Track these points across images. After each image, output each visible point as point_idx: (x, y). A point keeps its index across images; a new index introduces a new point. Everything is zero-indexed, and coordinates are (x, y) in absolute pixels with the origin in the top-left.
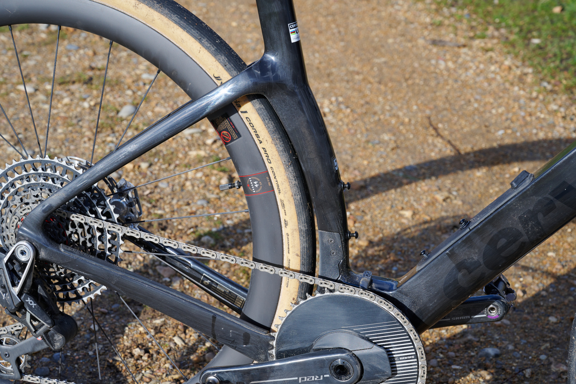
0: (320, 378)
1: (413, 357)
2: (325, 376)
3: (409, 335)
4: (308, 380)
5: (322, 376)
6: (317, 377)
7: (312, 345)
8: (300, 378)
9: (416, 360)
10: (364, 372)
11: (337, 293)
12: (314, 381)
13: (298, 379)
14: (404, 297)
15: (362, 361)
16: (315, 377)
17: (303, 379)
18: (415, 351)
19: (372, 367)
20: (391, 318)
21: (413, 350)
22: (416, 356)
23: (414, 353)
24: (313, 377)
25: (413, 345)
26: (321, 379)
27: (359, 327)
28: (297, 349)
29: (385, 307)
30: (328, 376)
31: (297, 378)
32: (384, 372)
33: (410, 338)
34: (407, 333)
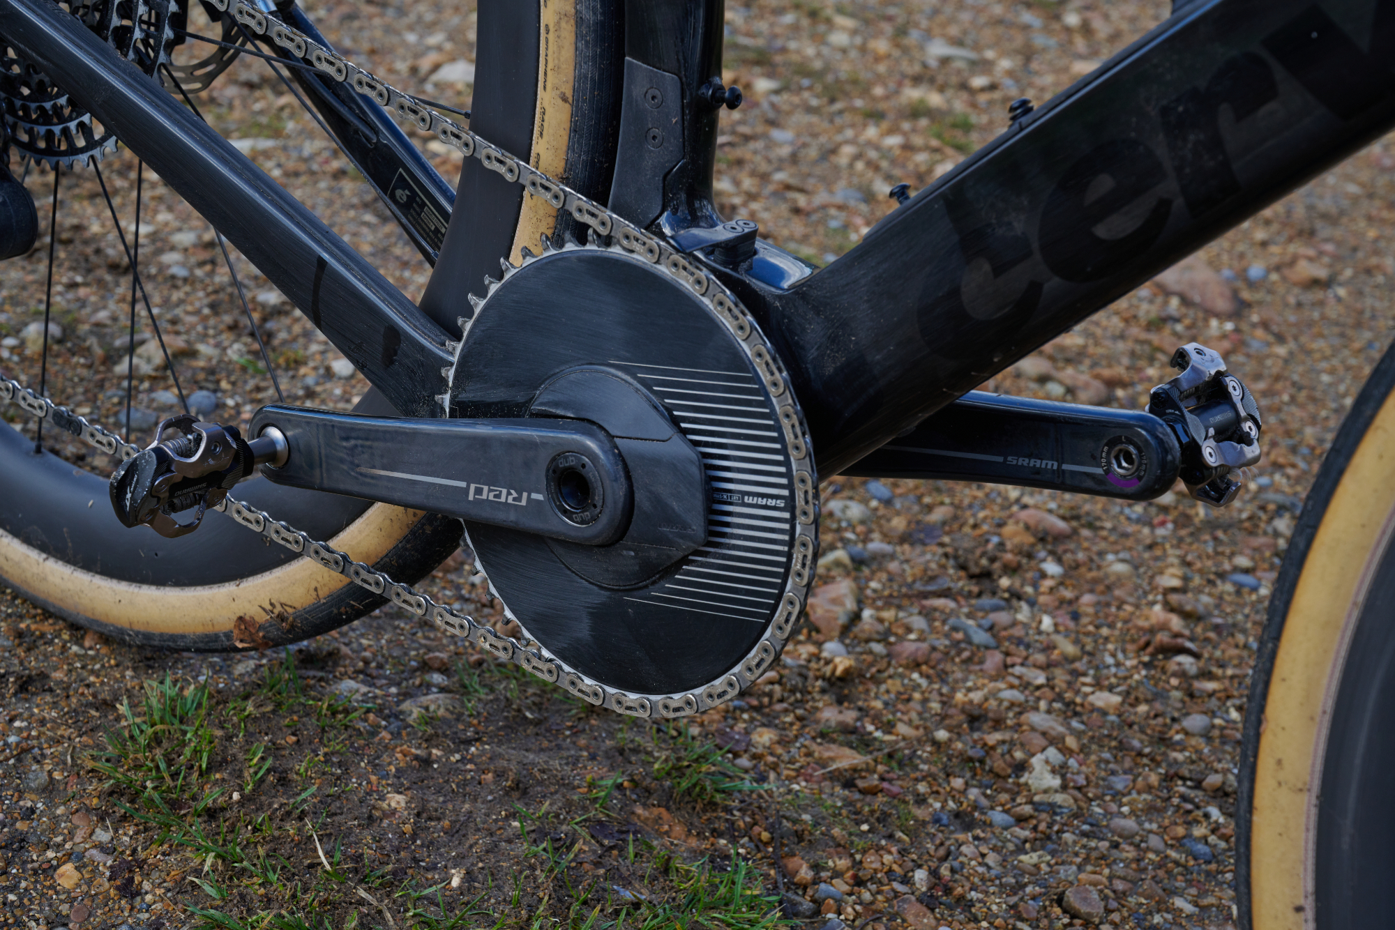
0: (518, 499)
1: (781, 503)
2: (534, 496)
3: (778, 428)
4: (491, 497)
5: (525, 495)
6: (515, 494)
7: (530, 400)
8: (473, 487)
9: (787, 515)
10: (636, 512)
11: (616, 251)
12: (506, 503)
13: (468, 486)
14: (810, 315)
15: (635, 475)
16: (509, 494)
17: (479, 491)
18: (790, 487)
19: (657, 501)
20: (738, 362)
21: (784, 481)
22: (790, 505)
23: (786, 493)
24: (504, 491)
25: (787, 463)
26: (524, 503)
27: (653, 371)
28: (496, 404)
29: (728, 324)
30: (540, 497)
31: (463, 484)
32: (685, 526)
33: (781, 439)
34: (777, 420)
